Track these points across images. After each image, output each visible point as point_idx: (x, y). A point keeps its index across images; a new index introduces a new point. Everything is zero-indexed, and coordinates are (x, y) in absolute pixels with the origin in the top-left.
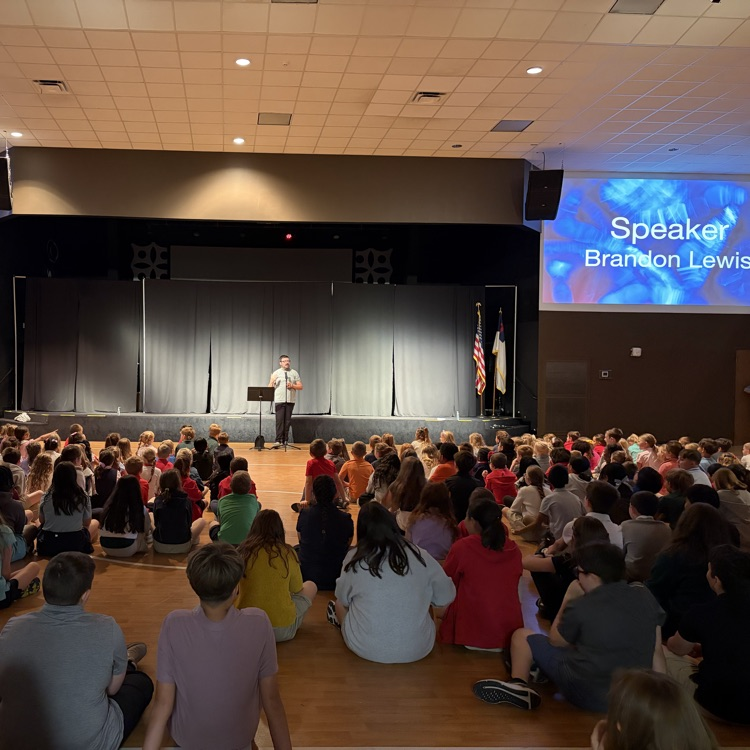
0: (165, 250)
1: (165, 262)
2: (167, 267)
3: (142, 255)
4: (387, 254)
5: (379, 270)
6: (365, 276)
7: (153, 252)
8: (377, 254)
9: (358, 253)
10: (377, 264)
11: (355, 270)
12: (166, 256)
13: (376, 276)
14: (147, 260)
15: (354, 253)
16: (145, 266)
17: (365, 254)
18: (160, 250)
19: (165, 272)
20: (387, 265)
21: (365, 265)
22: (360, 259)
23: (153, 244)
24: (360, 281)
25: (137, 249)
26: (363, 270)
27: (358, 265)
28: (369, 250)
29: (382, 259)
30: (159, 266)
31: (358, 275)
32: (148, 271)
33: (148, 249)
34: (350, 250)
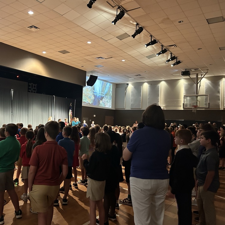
4: (36, 85)
5: (34, 90)
6: (30, 90)
8: (34, 85)
9: (29, 84)
10: (33, 88)
11: (29, 89)
15: (28, 84)
17: (31, 84)
20: (36, 88)
21: (31, 87)
24: (30, 92)
27: (29, 87)
28: (32, 83)
29: (35, 87)
31: (29, 90)
34: (27, 83)
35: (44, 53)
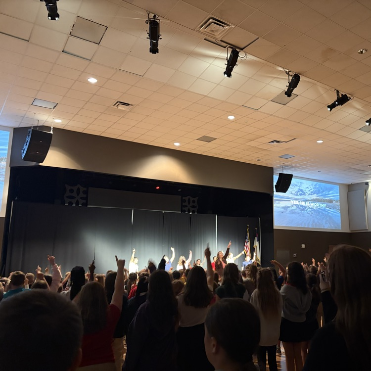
0: (85, 189)
1: (85, 196)
2: (86, 199)
3: (72, 191)
4: (196, 199)
5: (193, 207)
6: (186, 209)
7: (78, 190)
8: (192, 199)
9: (184, 198)
10: (191, 204)
11: (183, 206)
12: (86, 192)
13: (192, 209)
14: (74, 194)
15: (182, 198)
16: (72, 197)
17: (187, 198)
18: (82, 189)
19: (84, 201)
20: (196, 204)
21: (186, 204)
22: (185, 201)
23: (79, 186)
24: (184, 211)
25: (68, 188)
26: (186, 206)
27: (184, 204)
29: (194, 202)
30: (81, 198)
31: (184, 209)
32: (74, 201)
33: (75, 188)
34: (181, 196)
35: (177, 144)
